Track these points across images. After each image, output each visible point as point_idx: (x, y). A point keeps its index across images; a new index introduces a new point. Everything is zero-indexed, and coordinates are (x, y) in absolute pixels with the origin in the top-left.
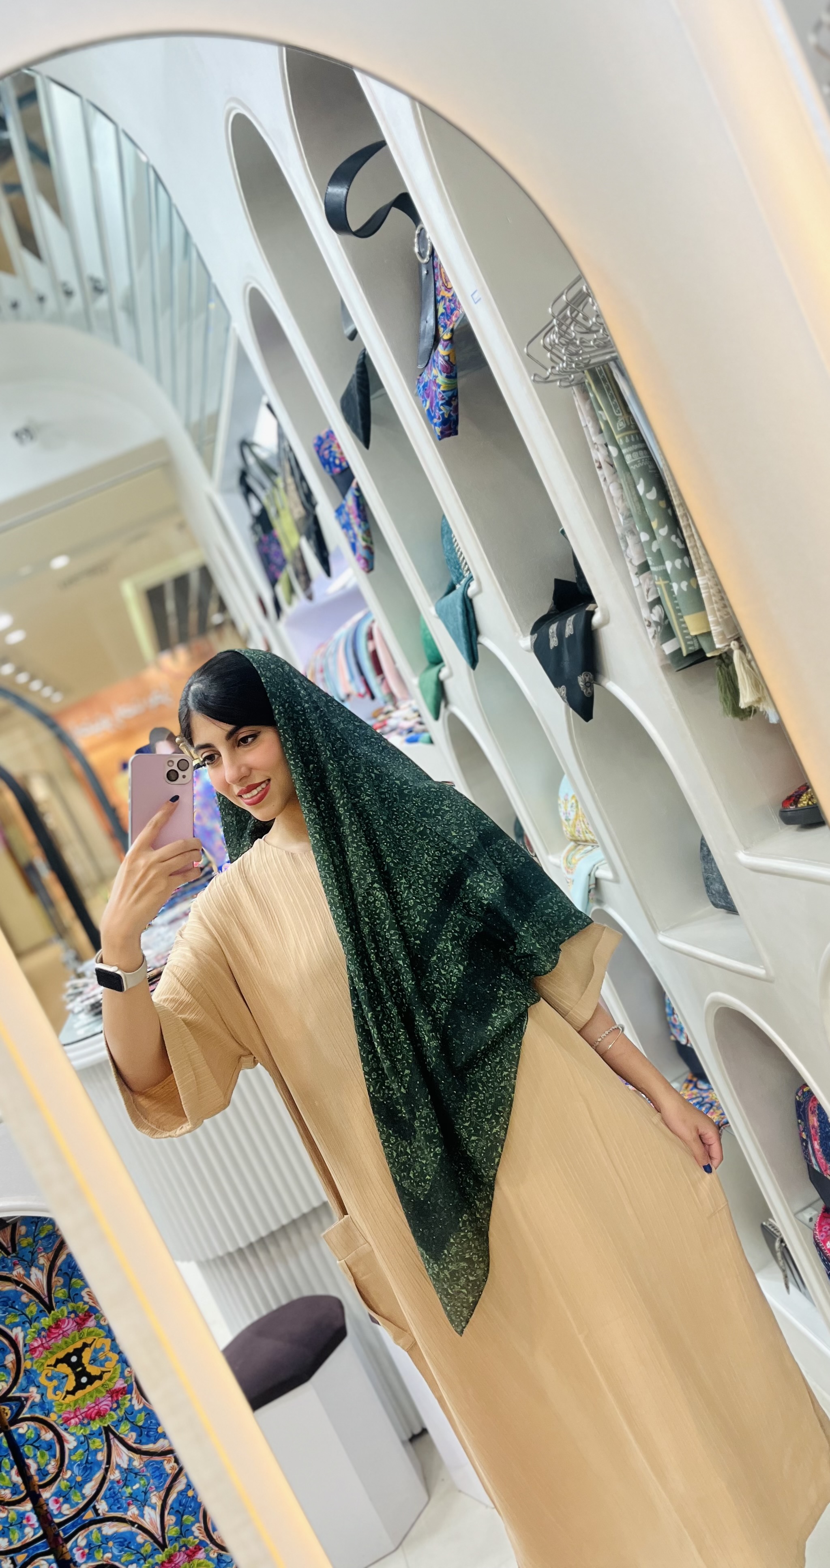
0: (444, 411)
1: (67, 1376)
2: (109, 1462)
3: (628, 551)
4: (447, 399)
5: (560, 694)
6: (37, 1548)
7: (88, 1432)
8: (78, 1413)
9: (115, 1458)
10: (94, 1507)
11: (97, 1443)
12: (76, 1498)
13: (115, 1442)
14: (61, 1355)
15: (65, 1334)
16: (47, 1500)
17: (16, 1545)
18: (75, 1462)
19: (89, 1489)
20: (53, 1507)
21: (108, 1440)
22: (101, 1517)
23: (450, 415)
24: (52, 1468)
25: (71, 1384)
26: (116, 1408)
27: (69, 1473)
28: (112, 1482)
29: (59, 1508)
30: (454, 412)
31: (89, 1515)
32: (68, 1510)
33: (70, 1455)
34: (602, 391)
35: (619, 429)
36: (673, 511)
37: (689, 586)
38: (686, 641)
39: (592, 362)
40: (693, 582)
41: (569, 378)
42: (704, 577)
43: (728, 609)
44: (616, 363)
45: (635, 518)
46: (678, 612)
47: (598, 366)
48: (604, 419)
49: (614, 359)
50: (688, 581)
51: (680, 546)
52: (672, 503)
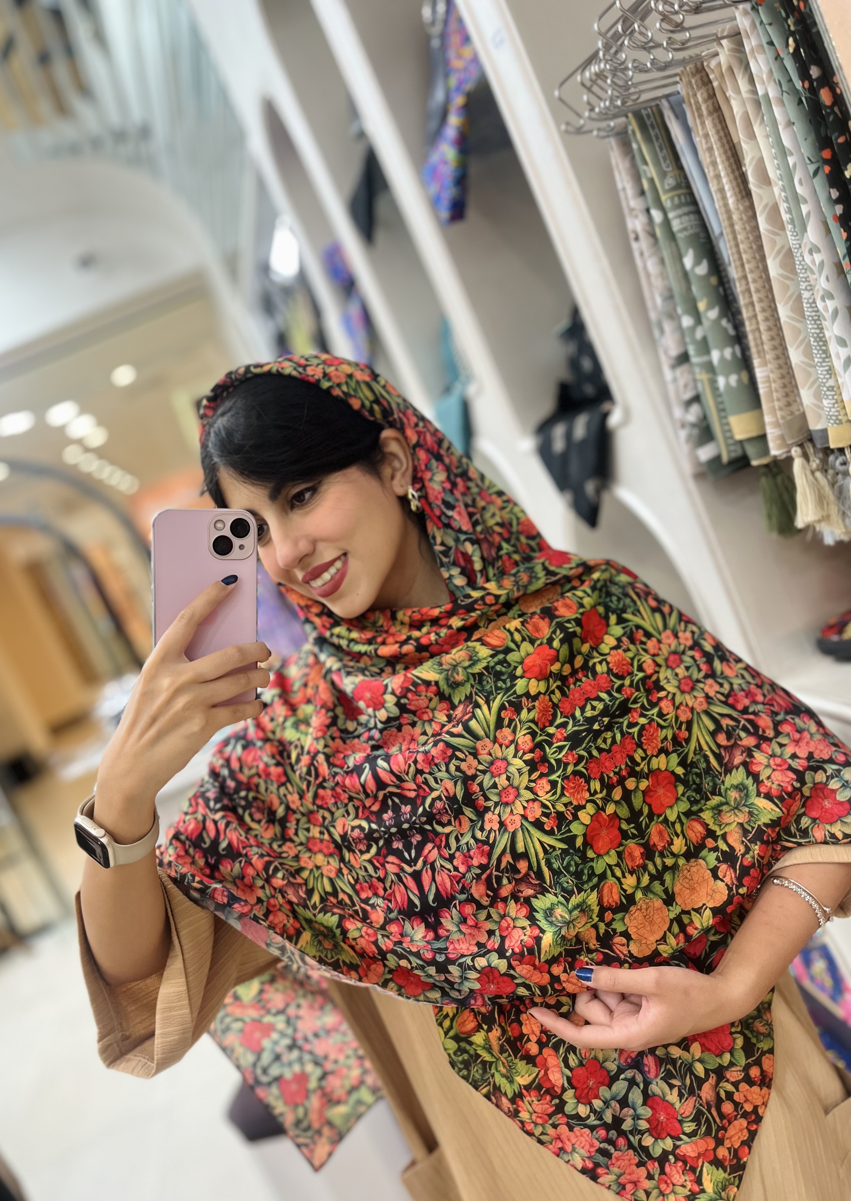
0: (451, 195)
3: (663, 340)
4: (457, 179)
5: (565, 499)
23: (459, 198)
30: (464, 196)
34: (648, 139)
35: (667, 187)
36: (725, 290)
37: (739, 381)
38: (728, 445)
39: (641, 100)
40: (745, 376)
41: (609, 126)
42: (764, 369)
43: (794, 408)
44: (669, 101)
45: (678, 299)
46: (721, 410)
47: (645, 109)
48: (649, 175)
49: (667, 97)
50: (739, 374)
51: (732, 332)
52: (725, 280)
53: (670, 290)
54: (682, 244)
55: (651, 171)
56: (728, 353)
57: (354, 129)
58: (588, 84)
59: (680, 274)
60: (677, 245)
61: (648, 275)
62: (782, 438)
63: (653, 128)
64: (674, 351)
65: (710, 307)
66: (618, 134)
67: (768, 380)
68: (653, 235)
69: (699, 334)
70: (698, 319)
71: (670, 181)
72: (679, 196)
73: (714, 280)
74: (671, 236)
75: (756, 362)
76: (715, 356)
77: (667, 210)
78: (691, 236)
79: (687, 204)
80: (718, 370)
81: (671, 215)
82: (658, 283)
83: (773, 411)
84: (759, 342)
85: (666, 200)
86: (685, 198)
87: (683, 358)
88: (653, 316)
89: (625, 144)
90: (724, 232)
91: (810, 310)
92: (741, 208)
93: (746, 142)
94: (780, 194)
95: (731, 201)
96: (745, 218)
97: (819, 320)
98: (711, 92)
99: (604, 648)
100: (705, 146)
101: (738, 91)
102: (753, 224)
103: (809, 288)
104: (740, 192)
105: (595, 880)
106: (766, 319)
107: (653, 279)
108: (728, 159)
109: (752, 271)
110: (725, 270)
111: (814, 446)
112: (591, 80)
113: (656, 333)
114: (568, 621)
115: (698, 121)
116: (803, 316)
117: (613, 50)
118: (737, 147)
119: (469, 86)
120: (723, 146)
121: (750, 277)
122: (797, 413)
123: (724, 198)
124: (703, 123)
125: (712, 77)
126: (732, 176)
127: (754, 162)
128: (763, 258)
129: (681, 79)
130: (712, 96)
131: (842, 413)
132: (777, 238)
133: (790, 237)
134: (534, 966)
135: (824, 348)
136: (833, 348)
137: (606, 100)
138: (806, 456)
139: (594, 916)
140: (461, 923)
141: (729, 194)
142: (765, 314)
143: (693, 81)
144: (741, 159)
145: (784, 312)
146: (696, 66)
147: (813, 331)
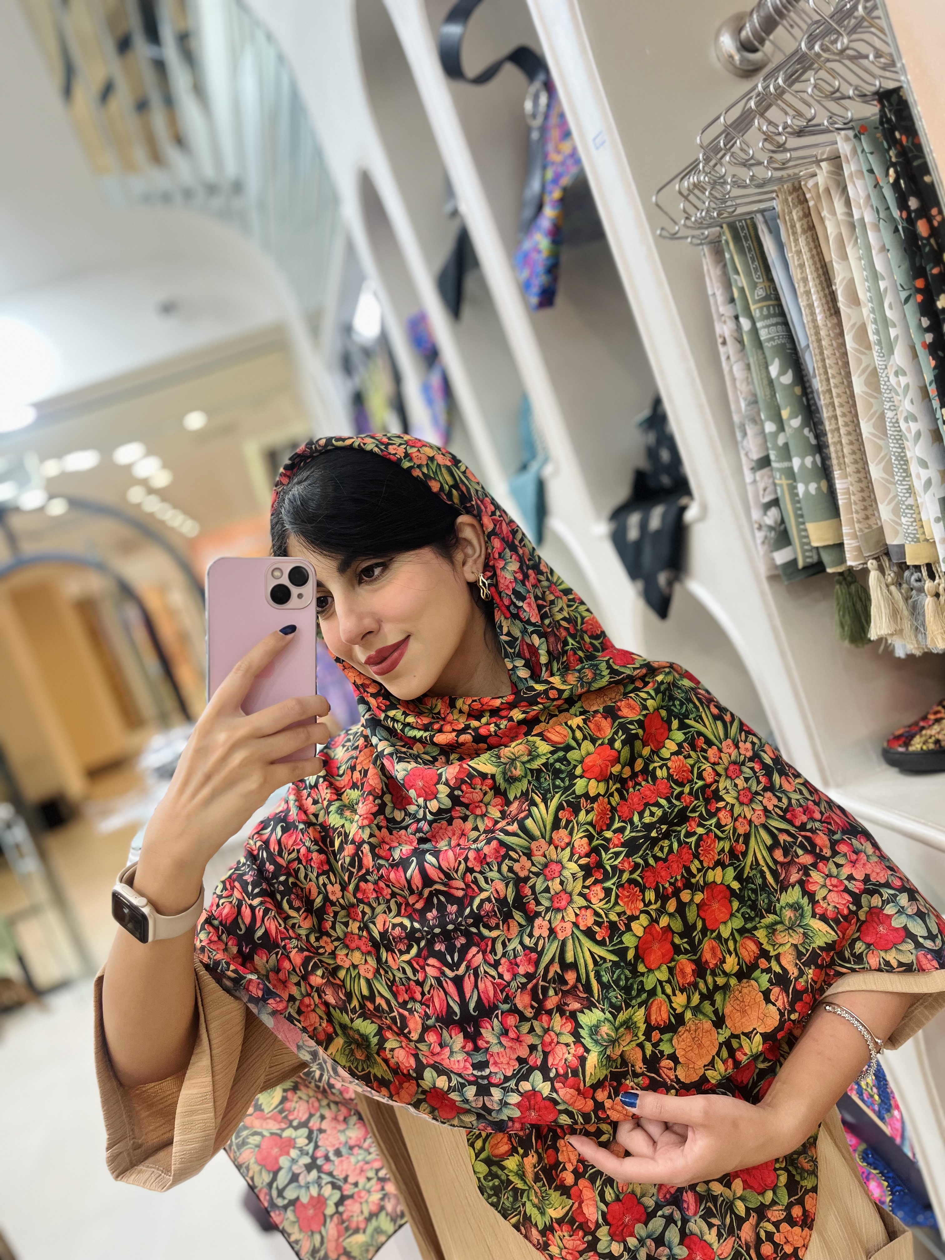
0: (543, 280)
3: (745, 443)
4: (548, 268)
5: (635, 587)
23: (549, 285)
30: (554, 283)
34: (741, 251)
35: (757, 298)
36: (808, 400)
37: (818, 489)
38: (804, 551)
39: (735, 213)
40: (824, 485)
41: (703, 234)
42: (845, 481)
43: (872, 521)
44: (764, 216)
45: (762, 404)
46: (800, 517)
47: (740, 221)
48: (740, 285)
49: (762, 211)
50: (818, 483)
51: (813, 441)
52: (809, 390)
53: (755, 395)
54: (768, 353)
55: (742, 280)
56: (808, 461)
57: (448, 208)
58: (685, 193)
59: (765, 382)
60: (764, 353)
61: (734, 380)
62: (859, 549)
63: (747, 240)
64: (756, 455)
65: (793, 416)
66: (711, 243)
67: (848, 492)
68: (740, 341)
69: (781, 440)
70: (781, 427)
71: (760, 292)
72: (768, 307)
73: (798, 390)
74: (759, 344)
75: (837, 474)
76: (796, 462)
77: (756, 319)
78: (778, 345)
79: (774, 315)
80: (797, 476)
81: (759, 325)
82: (743, 388)
83: (851, 522)
84: (840, 454)
85: (755, 310)
86: (774, 309)
87: (764, 462)
88: (736, 418)
89: (718, 252)
90: (811, 346)
91: (893, 429)
92: (829, 325)
93: (837, 262)
94: (868, 316)
95: (820, 317)
96: (832, 335)
97: (900, 439)
98: (807, 211)
99: (665, 753)
100: (796, 263)
101: (833, 213)
102: (840, 341)
103: (892, 408)
104: (829, 309)
105: (644, 996)
106: (849, 434)
107: (738, 384)
108: (819, 277)
109: (836, 386)
110: (809, 381)
111: (890, 560)
112: (689, 190)
113: (739, 435)
114: (631, 722)
115: (792, 238)
116: (885, 434)
117: (712, 163)
118: (829, 266)
119: (566, 181)
120: (815, 263)
121: (834, 391)
122: (875, 527)
123: (813, 314)
124: (796, 240)
125: (808, 196)
126: (822, 294)
127: (845, 282)
128: (848, 375)
129: (777, 196)
130: (807, 214)
131: (920, 531)
132: (863, 357)
133: (876, 358)
134: (578, 1090)
135: (904, 467)
136: (914, 468)
137: (702, 210)
138: (881, 569)
139: (640, 1034)
141: (817, 311)
142: (847, 428)
143: (790, 199)
144: (832, 278)
145: (866, 428)
146: (793, 184)
147: (894, 450)
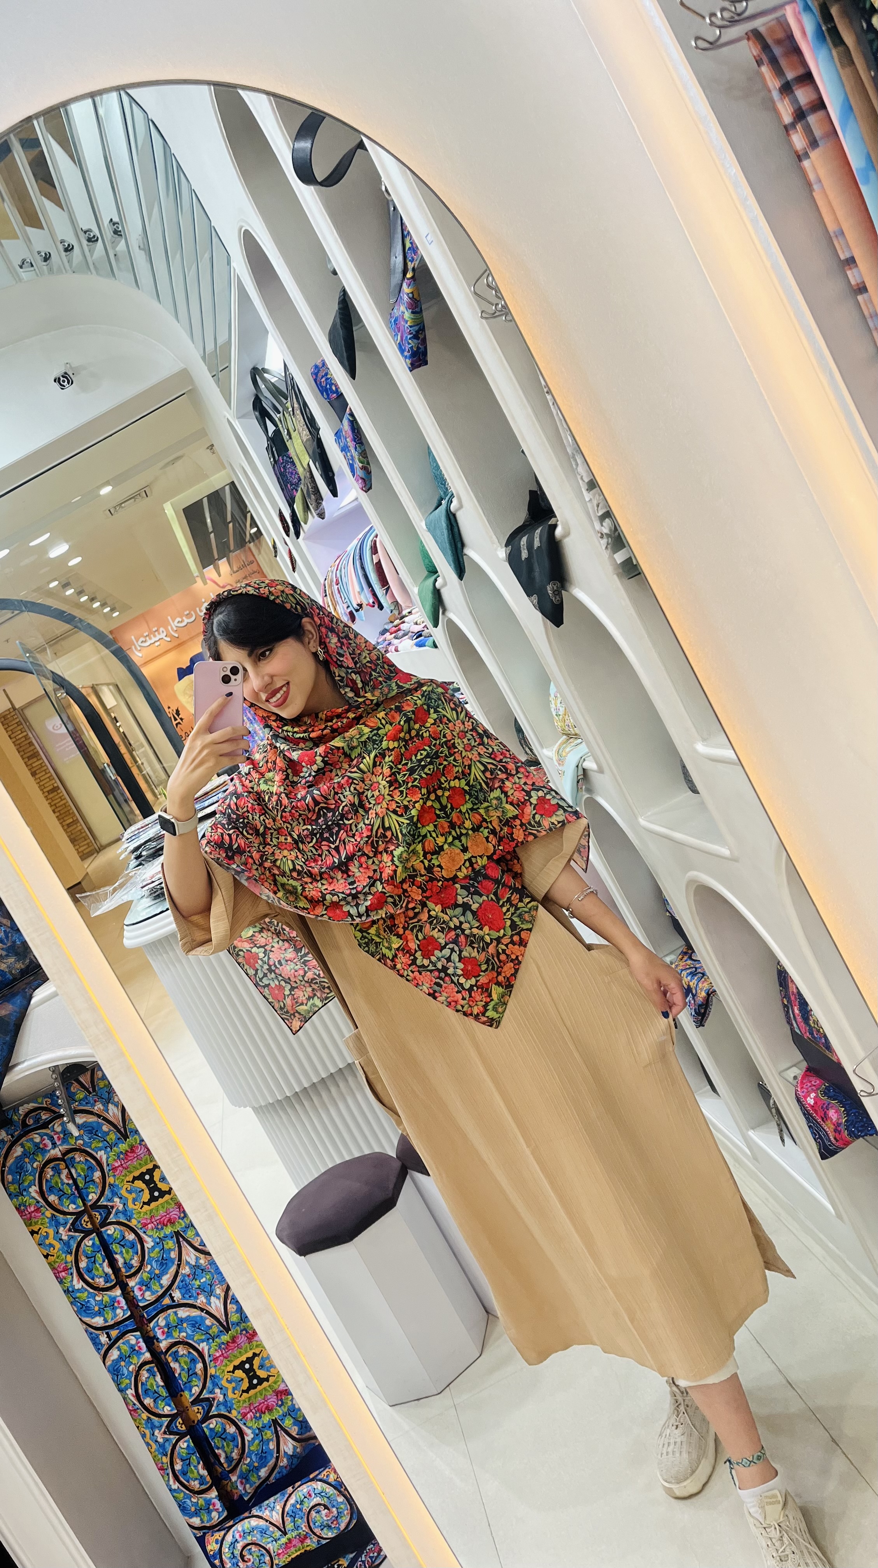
0: (413, 344)
1: (143, 1190)
2: (180, 1259)
4: (414, 333)
5: (532, 602)
6: (126, 1325)
7: (162, 1235)
8: (153, 1220)
9: (184, 1257)
10: (171, 1295)
11: (170, 1244)
12: (155, 1287)
13: (184, 1244)
14: (137, 1174)
15: (138, 1158)
16: (134, 1287)
17: (111, 1323)
18: (153, 1258)
19: (166, 1280)
20: (138, 1293)
21: (178, 1242)
22: (176, 1302)
23: (418, 348)
24: (135, 1262)
25: (146, 1196)
26: (184, 1217)
27: (149, 1267)
28: (184, 1275)
29: (143, 1295)
30: (421, 345)
31: (167, 1301)
32: (149, 1297)
33: (149, 1253)
99: (428, 725)
105: (421, 838)
114: (409, 712)
134: (394, 885)
139: (421, 856)
140: (360, 867)
